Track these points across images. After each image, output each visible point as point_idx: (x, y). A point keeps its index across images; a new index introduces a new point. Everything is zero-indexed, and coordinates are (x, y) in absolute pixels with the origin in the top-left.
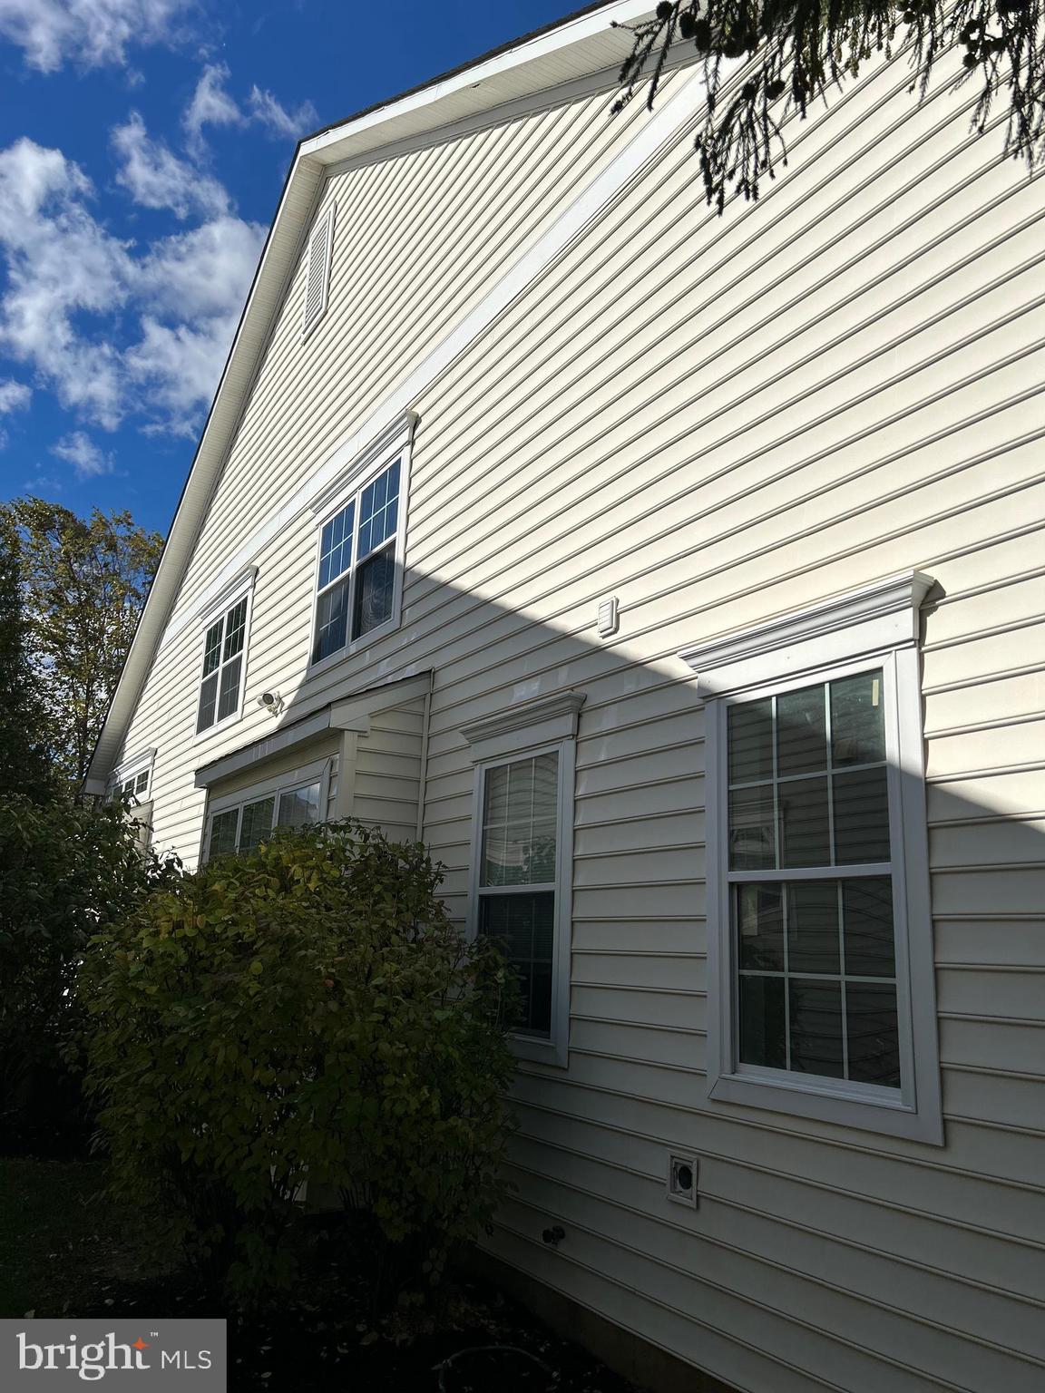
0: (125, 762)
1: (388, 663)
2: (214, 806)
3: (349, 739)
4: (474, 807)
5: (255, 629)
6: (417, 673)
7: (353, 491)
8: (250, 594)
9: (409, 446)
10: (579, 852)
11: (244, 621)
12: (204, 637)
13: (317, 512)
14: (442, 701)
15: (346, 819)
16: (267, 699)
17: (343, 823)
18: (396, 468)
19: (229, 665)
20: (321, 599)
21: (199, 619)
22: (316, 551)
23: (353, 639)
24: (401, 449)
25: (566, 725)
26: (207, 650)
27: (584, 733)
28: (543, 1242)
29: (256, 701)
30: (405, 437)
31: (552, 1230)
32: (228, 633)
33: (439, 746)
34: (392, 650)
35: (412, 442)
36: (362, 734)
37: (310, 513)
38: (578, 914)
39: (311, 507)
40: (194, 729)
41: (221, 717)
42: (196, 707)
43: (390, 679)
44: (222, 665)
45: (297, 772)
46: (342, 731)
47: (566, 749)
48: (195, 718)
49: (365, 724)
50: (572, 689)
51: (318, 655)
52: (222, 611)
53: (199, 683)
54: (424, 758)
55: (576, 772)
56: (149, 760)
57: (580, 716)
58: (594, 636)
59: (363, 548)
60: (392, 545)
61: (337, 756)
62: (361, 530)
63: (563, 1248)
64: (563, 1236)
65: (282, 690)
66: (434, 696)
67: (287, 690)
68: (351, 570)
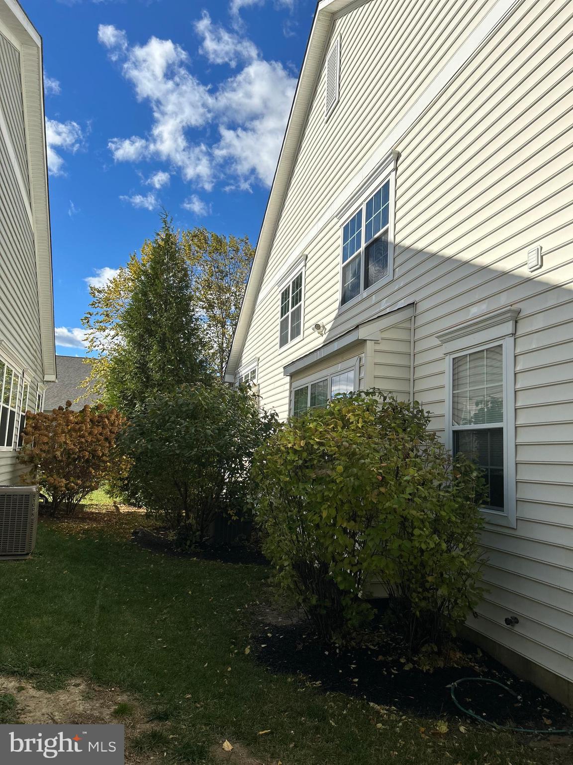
0: (243, 366)
1: (386, 301)
2: (294, 385)
3: (369, 345)
4: (447, 380)
5: (307, 289)
6: (406, 305)
7: (361, 203)
8: (303, 270)
9: (394, 172)
10: (519, 404)
11: (301, 285)
12: (280, 296)
13: (340, 219)
14: (420, 321)
15: (372, 389)
16: (317, 327)
17: (371, 391)
18: (387, 186)
19: (294, 311)
20: (344, 268)
21: (277, 287)
22: (340, 241)
23: (365, 289)
24: (389, 174)
25: (508, 328)
26: (282, 303)
27: (519, 333)
28: (505, 625)
29: (311, 329)
30: (392, 166)
31: (510, 618)
32: (293, 293)
33: (420, 346)
34: (389, 293)
35: (396, 169)
36: (376, 342)
37: (336, 220)
38: (519, 440)
39: (336, 217)
40: (278, 345)
41: (292, 338)
42: (278, 334)
43: (388, 310)
44: (291, 311)
45: (340, 364)
46: (365, 340)
47: (508, 343)
48: (278, 340)
49: (378, 336)
50: (511, 306)
51: (344, 301)
52: (289, 281)
53: (279, 321)
54: (412, 354)
55: (515, 356)
56: (256, 364)
57: (516, 322)
58: (525, 272)
59: (368, 236)
60: (387, 231)
61: (363, 355)
62: (366, 225)
63: (517, 628)
64: (517, 622)
65: (325, 321)
66: (416, 318)
67: (328, 321)
68: (362, 249)
